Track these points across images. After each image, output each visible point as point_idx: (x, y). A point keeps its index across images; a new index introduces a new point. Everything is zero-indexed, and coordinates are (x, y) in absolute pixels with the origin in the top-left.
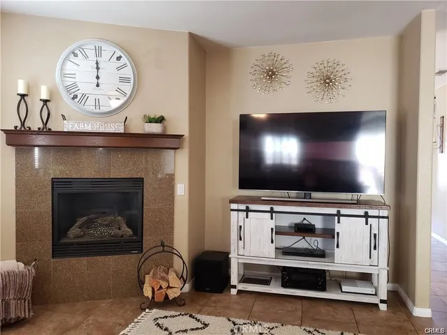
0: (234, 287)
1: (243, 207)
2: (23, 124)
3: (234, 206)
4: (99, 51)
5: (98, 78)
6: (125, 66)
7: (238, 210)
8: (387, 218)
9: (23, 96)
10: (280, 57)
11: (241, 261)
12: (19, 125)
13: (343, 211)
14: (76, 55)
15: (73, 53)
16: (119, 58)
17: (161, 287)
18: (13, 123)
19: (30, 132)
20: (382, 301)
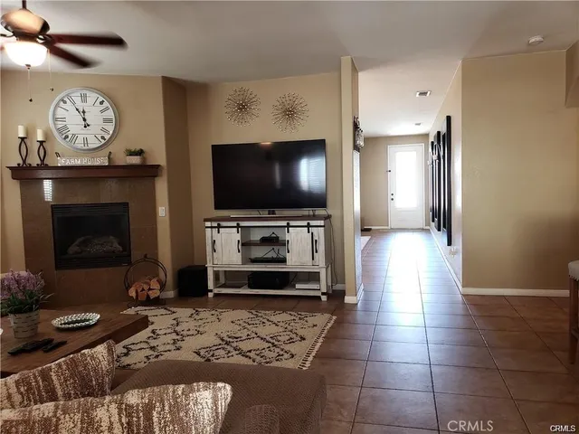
0: (211, 291)
1: (215, 224)
2: (24, 161)
3: (208, 224)
4: (84, 98)
5: (84, 120)
6: (107, 109)
7: (212, 227)
8: (324, 226)
9: (23, 139)
10: (249, 92)
11: (215, 269)
12: (21, 162)
13: (292, 223)
14: (65, 102)
15: (63, 100)
16: (102, 103)
17: (143, 290)
18: (16, 161)
19: (30, 167)
20: (323, 294)
